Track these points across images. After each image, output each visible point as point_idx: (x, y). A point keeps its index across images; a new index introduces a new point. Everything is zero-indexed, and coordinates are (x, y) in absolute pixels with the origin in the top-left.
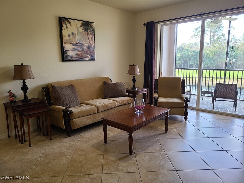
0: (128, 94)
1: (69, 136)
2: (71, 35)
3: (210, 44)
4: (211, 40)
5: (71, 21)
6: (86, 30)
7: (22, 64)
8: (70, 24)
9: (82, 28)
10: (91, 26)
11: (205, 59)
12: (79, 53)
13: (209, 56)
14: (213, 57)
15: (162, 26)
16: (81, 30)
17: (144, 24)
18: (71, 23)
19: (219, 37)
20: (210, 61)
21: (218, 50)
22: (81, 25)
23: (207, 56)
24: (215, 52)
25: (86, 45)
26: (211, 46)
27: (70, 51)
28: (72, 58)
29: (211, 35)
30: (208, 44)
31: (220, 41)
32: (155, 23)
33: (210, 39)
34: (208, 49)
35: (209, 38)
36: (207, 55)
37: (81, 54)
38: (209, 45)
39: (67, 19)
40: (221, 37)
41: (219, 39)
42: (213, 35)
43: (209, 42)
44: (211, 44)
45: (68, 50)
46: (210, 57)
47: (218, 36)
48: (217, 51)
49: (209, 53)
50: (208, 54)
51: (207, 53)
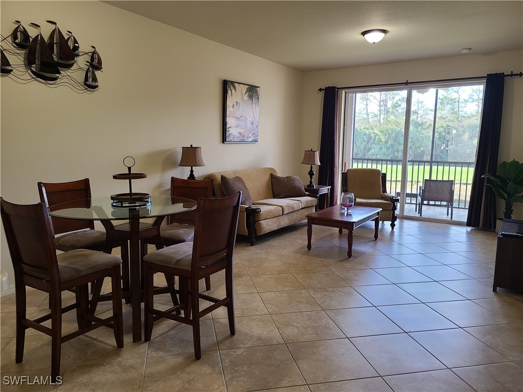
0: (308, 193)
1: (252, 245)
2: (235, 105)
3: (380, 116)
4: (381, 108)
5: (236, 85)
6: (251, 97)
7: (191, 146)
8: (235, 90)
9: (247, 94)
10: (256, 92)
11: (372, 144)
12: (242, 131)
13: (379, 138)
14: (387, 142)
15: (347, 93)
16: (246, 97)
17: (320, 90)
18: (237, 89)
19: (397, 103)
20: (381, 149)
21: (394, 127)
22: (246, 90)
23: (375, 139)
24: (390, 132)
25: (249, 119)
26: (382, 120)
27: (232, 128)
28: (234, 138)
29: (382, 99)
30: (376, 116)
31: (398, 111)
32: (338, 89)
33: (380, 106)
34: (376, 126)
35: (378, 104)
36: (375, 136)
37: (244, 132)
38: (378, 117)
39: (232, 83)
40: (399, 103)
41: (396, 106)
42: (384, 98)
43: (377, 112)
44: (382, 116)
45: (230, 127)
46: (380, 140)
47: (395, 101)
48: (392, 129)
49: (379, 133)
50: (377, 135)
51: (374, 133)
